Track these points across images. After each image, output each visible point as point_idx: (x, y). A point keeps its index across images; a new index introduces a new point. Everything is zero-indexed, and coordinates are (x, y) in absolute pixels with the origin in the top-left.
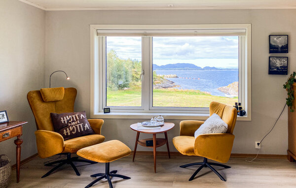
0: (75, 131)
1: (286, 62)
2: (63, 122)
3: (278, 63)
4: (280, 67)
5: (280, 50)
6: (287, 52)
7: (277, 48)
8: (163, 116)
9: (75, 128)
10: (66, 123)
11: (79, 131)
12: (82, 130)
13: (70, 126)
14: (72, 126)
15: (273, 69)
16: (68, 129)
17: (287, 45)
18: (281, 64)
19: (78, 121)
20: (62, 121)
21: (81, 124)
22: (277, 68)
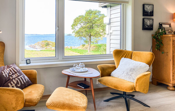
0: (20, 83)
1: (152, 22)
2: (5, 76)
3: (148, 23)
4: (150, 25)
5: (149, 14)
6: (153, 15)
7: (148, 13)
8: (84, 63)
9: (18, 80)
10: (8, 76)
11: (23, 83)
12: (25, 82)
13: (13, 79)
14: (15, 79)
15: (146, 26)
16: (12, 82)
17: (153, 11)
18: (150, 23)
19: (17, 73)
20: (4, 74)
21: (21, 76)
22: (148, 26)
